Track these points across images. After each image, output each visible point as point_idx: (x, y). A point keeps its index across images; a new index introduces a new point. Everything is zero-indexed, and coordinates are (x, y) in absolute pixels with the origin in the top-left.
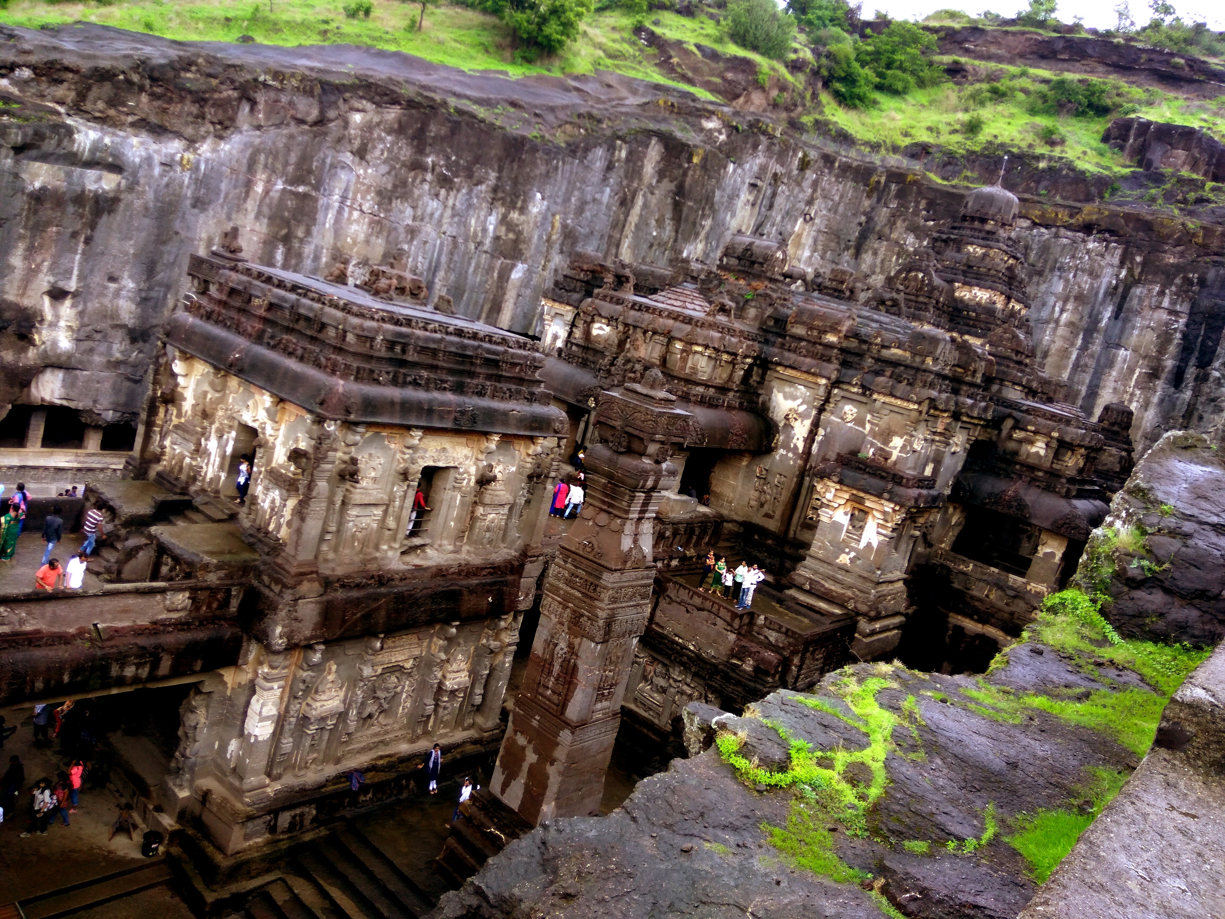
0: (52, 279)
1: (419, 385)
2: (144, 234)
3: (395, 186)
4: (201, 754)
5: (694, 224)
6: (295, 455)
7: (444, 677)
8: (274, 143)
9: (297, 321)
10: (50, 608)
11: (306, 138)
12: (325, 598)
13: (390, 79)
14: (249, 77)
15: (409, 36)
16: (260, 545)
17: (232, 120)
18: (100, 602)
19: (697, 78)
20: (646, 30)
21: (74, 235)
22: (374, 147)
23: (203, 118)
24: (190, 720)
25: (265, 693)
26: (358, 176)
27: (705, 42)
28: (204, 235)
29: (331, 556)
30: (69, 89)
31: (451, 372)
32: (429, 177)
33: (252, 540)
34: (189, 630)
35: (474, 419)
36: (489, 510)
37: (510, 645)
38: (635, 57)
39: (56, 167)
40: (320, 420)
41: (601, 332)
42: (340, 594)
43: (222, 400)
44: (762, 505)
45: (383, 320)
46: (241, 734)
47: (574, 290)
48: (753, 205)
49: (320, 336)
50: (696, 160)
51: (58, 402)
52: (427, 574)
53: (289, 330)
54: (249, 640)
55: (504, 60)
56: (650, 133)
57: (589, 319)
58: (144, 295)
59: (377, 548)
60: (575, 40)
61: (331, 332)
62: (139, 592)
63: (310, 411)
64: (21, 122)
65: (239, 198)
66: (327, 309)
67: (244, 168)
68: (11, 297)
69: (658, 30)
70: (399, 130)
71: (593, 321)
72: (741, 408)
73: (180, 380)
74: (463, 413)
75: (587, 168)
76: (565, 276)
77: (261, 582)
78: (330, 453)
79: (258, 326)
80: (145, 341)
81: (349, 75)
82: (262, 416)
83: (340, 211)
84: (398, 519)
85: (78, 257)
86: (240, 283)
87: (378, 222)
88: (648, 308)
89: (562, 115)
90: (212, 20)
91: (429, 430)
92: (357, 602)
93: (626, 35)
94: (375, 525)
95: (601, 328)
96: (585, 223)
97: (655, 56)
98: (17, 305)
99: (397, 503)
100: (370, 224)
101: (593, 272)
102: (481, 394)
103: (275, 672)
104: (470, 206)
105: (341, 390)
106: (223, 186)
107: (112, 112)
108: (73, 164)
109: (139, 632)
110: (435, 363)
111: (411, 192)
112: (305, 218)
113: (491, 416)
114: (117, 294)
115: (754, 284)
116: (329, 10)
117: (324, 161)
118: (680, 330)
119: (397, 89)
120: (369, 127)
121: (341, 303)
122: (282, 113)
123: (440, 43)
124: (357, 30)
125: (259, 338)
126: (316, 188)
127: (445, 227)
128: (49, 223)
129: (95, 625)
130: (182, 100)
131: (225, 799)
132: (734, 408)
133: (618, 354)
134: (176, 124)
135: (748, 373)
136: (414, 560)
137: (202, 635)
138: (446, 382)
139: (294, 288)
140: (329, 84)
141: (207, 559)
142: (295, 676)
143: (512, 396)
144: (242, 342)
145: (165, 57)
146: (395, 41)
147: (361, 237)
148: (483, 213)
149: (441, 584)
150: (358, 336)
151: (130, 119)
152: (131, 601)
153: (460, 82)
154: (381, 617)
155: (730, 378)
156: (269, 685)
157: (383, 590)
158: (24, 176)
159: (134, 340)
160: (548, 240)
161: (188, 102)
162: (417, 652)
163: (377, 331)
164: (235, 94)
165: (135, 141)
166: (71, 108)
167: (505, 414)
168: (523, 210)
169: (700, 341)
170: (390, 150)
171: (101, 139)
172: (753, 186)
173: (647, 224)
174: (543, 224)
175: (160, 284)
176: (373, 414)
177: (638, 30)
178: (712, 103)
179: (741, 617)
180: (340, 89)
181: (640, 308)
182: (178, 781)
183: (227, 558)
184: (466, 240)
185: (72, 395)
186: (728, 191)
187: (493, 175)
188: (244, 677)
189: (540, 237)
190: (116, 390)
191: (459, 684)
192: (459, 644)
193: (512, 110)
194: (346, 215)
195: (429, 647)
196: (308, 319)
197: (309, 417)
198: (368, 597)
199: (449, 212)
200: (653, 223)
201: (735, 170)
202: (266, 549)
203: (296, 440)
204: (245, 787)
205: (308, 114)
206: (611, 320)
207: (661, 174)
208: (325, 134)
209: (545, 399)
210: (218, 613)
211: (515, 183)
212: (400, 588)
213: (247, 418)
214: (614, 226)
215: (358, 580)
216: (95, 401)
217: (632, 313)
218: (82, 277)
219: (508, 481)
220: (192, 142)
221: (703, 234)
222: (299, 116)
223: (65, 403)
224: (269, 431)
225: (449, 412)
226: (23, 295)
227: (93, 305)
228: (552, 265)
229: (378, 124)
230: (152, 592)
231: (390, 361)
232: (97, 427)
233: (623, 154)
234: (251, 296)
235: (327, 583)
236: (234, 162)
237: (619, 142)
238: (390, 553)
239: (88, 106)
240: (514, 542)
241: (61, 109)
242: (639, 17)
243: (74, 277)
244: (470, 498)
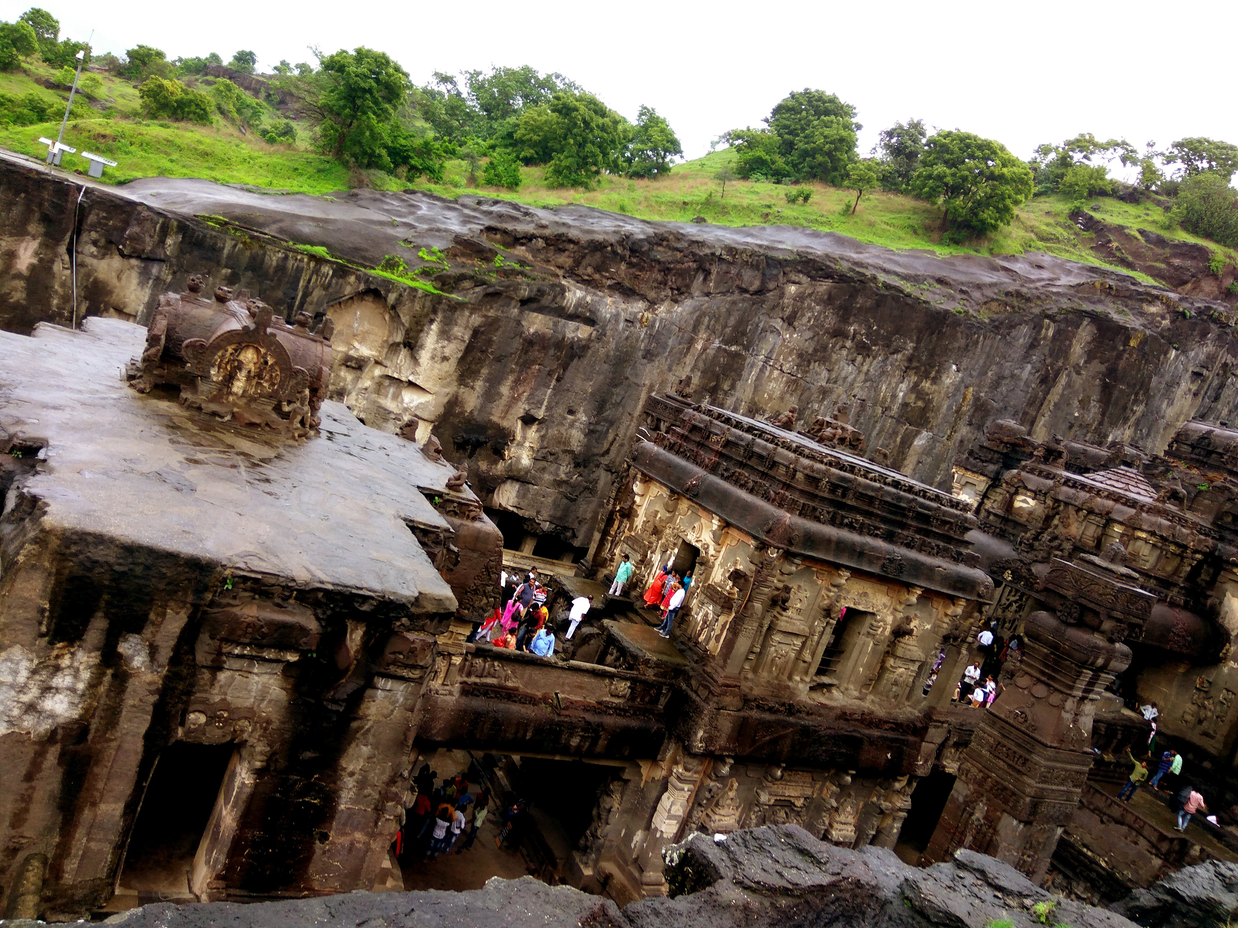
0: (527, 407)
1: (854, 528)
2: (601, 377)
3: (815, 351)
4: (610, 837)
5: (1125, 408)
6: (736, 576)
7: (831, 825)
8: (718, 308)
9: (750, 458)
10: (529, 671)
11: (745, 305)
12: (742, 714)
13: (827, 256)
14: (708, 251)
15: (843, 219)
16: (689, 653)
17: (688, 287)
18: (564, 675)
19: (1138, 262)
20: (1084, 215)
21: (550, 374)
22: (803, 315)
23: (666, 284)
24: (607, 802)
25: (676, 792)
26: (784, 340)
27: (1149, 228)
28: (647, 382)
29: (750, 675)
30: (569, 257)
31: (884, 520)
32: (849, 344)
33: (683, 647)
34: (625, 716)
35: (900, 568)
36: (899, 663)
37: (900, 810)
38: (1069, 240)
39: (548, 317)
40: (762, 546)
41: (1024, 505)
42: (755, 714)
43: (671, 520)
44: (1200, 722)
45: (830, 464)
46: (647, 826)
47: (990, 461)
48: (1195, 395)
49: (771, 473)
50: (1133, 343)
51: (511, 509)
52: (832, 714)
53: (742, 465)
54: (670, 739)
55: (933, 241)
56: (1081, 314)
57: (1013, 490)
58: (592, 427)
59: (790, 678)
60: (1008, 224)
61: (782, 470)
62: (593, 673)
63: (755, 538)
64: (529, 281)
65: (681, 353)
66: (780, 449)
67: (690, 328)
68: (495, 419)
69: (1097, 216)
70: (829, 300)
71: (1016, 493)
72: (1185, 607)
73: (637, 499)
74: (891, 561)
75: (1009, 344)
76: (982, 447)
77: (689, 685)
78: (770, 578)
79: (715, 459)
80: (585, 467)
81: (792, 251)
82: (707, 537)
83: (762, 370)
84: (813, 654)
85: (549, 391)
86: (702, 421)
87: (795, 381)
88: (1083, 486)
89: (989, 293)
90: (673, 204)
91: (858, 574)
92: (766, 725)
93: (1061, 220)
94: (793, 655)
95: (1024, 501)
96: (999, 397)
97: (1091, 239)
98: (498, 425)
99: (816, 638)
100: (787, 383)
101: (1014, 445)
102: (909, 546)
103: (687, 774)
104: (883, 373)
105: (788, 522)
106: (670, 342)
107: (597, 276)
108: (560, 316)
109: (587, 708)
110: (871, 509)
111: (830, 356)
112: (733, 374)
113: (918, 568)
114: (572, 425)
115: (1210, 474)
116: (771, 196)
117: (757, 325)
118: (1121, 512)
119: (832, 265)
120: (800, 298)
121: (794, 445)
122: (730, 283)
123: (872, 224)
124: (795, 214)
125: (713, 469)
126: (746, 348)
127: (855, 391)
128: (534, 362)
129: (556, 694)
130: (651, 268)
131: (624, 886)
132: (1178, 606)
133: (1044, 529)
134: (643, 288)
135: (1196, 571)
136: (820, 698)
137: (634, 723)
138: (877, 528)
139: (750, 429)
140: (772, 259)
141: (648, 655)
142: (702, 783)
143: (939, 552)
144: (700, 472)
145: (644, 233)
146: (829, 223)
147: (778, 393)
148: (894, 380)
149: (845, 728)
150: (807, 476)
151: (609, 282)
152: (586, 679)
153: (890, 260)
154: (786, 746)
155: (1176, 571)
156: (681, 785)
157: (791, 719)
158: (524, 323)
159: (577, 465)
160: (957, 412)
161: (656, 270)
162: (808, 792)
163: (825, 473)
164: (694, 265)
165: (609, 300)
166: (567, 272)
167: (931, 569)
168: (935, 381)
169: (1145, 527)
170: (816, 319)
171: (584, 298)
172: (1197, 375)
173: (1069, 404)
174: (954, 395)
175: (606, 420)
176: (812, 548)
177: (1075, 215)
178: (1155, 288)
179: (1172, 840)
180: (781, 264)
181: (1075, 485)
182: (584, 859)
183: (665, 658)
184: (875, 404)
185: (523, 505)
186: (1168, 377)
187: (911, 345)
188: (659, 774)
189: (950, 408)
190: (556, 504)
191: (845, 837)
192: (849, 796)
193: (939, 286)
194: (767, 373)
195: (821, 790)
196: (760, 457)
197: (752, 543)
198: (778, 722)
199: (862, 377)
200: (1076, 403)
201: (1177, 357)
202: (696, 658)
203: (735, 563)
204: (645, 880)
205: (751, 284)
206: (1036, 494)
207: (1090, 356)
208: (763, 302)
209: (972, 561)
210: (648, 706)
211: (932, 355)
212: (807, 721)
213: (691, 538)
214: (1031, 403)
215: (771, 704)
216: (538, 512)
217: (1065, 488)
218: (548, 408)
219: (922, 639)
220: (652, 304)
221: (1133, 420)
222: (744, 286)
223: (515, 510)
224: (711, 551)
225: (878, 558)
226: (503, 418)
227: (553, 432)
228: (958, 436)
229: (810, 295)
230: (603, 675)
231: (832, 502)
232: (534, 535)
233: (1051, 333)
234: (710, 432)
235: (746, 701)
236: (682, 322)
237: (1047, 321)
238: (801, 686)
239: (581, 271)
240: (919, 702)
241: (560, 272)
242: (1077, 203)
243: (544, 408)
244: (883, 648)
